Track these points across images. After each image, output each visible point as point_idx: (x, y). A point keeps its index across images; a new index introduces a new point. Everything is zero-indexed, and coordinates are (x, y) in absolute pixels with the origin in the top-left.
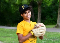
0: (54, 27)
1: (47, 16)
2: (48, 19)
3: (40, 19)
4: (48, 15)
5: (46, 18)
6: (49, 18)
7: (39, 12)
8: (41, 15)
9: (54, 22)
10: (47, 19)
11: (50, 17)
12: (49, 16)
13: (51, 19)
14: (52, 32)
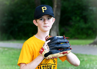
0: (90, 44)
1: (73, 18)
2: (77, 25)
3: (58, 24)
4: (76, 14)
5: (71, 21)
6: (79, 21)
7: (56, 6)
8: (59, 14)
9: (90, 32)
10: (73, 23)
11: (82, 20)
12: (78, 18)
13: (83, 25)
14: (86, 55)
